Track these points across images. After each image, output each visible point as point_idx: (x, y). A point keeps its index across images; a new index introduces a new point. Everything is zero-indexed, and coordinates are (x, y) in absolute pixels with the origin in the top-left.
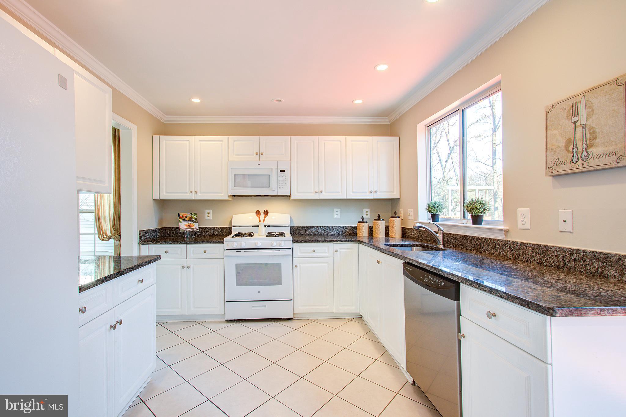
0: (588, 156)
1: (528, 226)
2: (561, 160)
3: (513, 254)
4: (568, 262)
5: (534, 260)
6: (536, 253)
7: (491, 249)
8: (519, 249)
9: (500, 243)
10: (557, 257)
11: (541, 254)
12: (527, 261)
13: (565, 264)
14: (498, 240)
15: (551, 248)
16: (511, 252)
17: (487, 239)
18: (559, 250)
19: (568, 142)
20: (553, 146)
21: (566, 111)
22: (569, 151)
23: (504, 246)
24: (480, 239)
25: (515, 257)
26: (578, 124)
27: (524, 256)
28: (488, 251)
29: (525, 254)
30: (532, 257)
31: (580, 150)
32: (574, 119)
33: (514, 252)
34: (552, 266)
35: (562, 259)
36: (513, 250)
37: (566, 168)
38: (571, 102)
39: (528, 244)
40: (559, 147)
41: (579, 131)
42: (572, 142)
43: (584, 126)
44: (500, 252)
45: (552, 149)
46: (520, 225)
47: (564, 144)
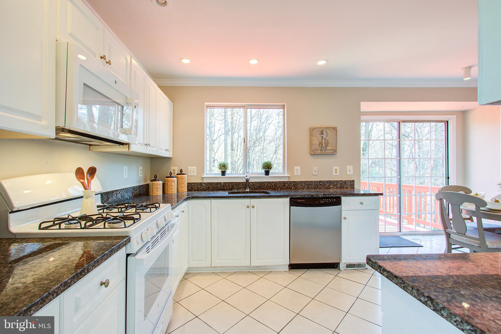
0: (326, 149)
1: (299, 174)
2: (317, 149)
3: (295, 187)
4: (319, 186)
5: (305, 188)
6: (306, 185)
7: (282, 187)
8: (298, 184)
9: (288, 183)
10: (315, 184)
11: (308, 185)
12: (302, 189)
13: (317, 187)
14: (287, 182)
15: (312, 182)
16: (294, 186)
17: (279, 182)
18: (315, 182)
19: (320, 143)
20: (314, 143)
21: (319, 132)
22: (320, 146)
23: (290, 184)
24: (275, 183)
25: (296, 188)
26: (323, 138)
27: (301, 187)
28: (280, 188)
29: (301, 186)
30: (304, 186)
31: (324, 147)
32: (322, 136)
33: (295, 186)
34: (313, 188)
35: (317, 185)
36: (295, 185)
37: (319, 152)
38: (321, 129)
39: (302, 181)
40: (316, 144)
41: (323, 140)
42: (321, 143)
43: (325, 139)
44: (288, 187)
45: (314, 144)
46: (295, 174)
47: (318, 143)
